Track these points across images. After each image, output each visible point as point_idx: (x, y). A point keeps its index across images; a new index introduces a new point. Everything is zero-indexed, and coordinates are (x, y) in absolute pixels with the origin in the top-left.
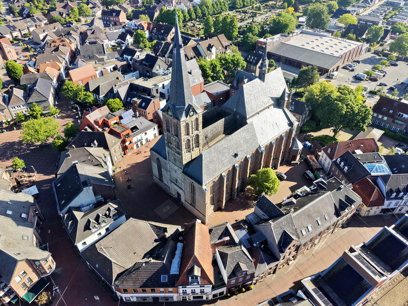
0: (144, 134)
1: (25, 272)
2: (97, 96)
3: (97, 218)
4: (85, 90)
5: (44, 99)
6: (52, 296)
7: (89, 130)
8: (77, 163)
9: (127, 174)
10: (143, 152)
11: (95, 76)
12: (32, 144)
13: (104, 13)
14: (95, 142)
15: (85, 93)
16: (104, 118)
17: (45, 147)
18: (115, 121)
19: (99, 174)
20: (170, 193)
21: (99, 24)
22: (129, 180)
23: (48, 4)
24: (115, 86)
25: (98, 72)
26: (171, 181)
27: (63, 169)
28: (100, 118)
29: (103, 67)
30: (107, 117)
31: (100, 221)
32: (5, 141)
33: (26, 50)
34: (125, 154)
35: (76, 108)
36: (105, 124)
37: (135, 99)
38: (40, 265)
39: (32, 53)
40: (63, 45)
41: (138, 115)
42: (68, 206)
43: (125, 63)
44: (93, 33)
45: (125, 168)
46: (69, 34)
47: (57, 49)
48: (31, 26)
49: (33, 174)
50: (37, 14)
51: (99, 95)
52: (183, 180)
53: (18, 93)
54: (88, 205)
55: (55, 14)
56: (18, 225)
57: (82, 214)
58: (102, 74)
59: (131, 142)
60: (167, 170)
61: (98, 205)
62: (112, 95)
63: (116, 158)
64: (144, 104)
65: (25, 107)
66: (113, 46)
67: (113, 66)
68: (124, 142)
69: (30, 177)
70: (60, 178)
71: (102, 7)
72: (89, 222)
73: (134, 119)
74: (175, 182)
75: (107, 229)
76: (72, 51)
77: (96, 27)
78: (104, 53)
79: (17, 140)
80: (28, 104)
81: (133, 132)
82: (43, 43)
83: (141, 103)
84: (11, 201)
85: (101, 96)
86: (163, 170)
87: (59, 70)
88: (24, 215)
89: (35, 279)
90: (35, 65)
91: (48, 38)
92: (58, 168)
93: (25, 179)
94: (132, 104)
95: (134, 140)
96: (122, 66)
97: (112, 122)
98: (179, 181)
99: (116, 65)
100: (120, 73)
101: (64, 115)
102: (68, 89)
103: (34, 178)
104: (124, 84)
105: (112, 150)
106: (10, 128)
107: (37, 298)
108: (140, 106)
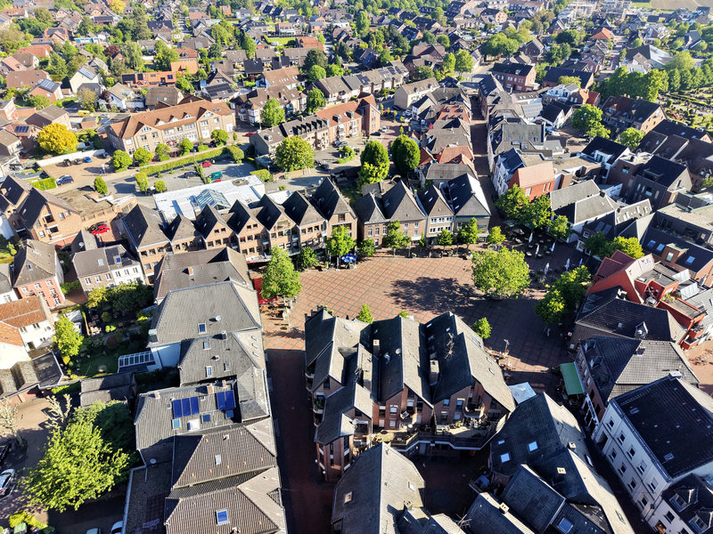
5: (483, 213)
11: (552, 183)
14: (644, 326)
16: (653, 280)
18: (672, 290)
25: (556, 177)
28: (646, 279)
30: (657, 278)
37: (672, 245)
40: (462, 118)
46: (458, 99)
48: (387, 79)
49: (504, 354)
55: (419, 64)
58: (560, 181)
62: (608, 226)
64: (691, 259)
67: (578, 168)
71: (480, 57)
77: (501, 92)
78: (542, 141)
80: (457, 217)
82: (417, 109)
83: (685, 256)
87: (471, 161)
91: (430, 102)
94: (658, 254)
97: (667, 291)
99: (582, 168)
100: (593, 183)
106: (424, 253)
108: (681, 261)
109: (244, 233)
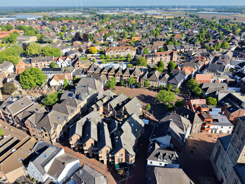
0: (221, 127)
1: (122, 154)
2: (204, 92)
3: (164, 155)
4: (199, 87)
5: (176, 83)
6: (124, 175)
7: (188, 108)
8: (172, 121)
9: (196, 143)
10: (213, 137)
11: (209, 82)
12: (158, 101)
13: (237, 49)
14: (188, 116)
15: (198, 88)
16: (200, 106)
17: (163, 105)
18: (206, 110)
19: (179, 133)
20: (217, 175)
21: (230, 54)
22: (194, 148)
23: (206, 39)
24: (219, 91)
25: (212, 80)
26: (221, 167)
27: (164, 120)
28: (198, 105)
29: (218, 78)
30: (202, 106)
31: (165, 157)
32: (149, 95)
33: (183, 58)
34: (201, 132)
35: (189, 94)
36: (199, 109)
37: (227, 104)
38: (129, 156)
39: (184, 60)
40: (202, 61)
41: (223, 113)
42: (155, 139)
43: (234, 80)
44: (223, 58)
45: (196, 139)
46: (208, 56)
47: (197, 62)
48: (191, 48)
49: (151, 115)
50: (198, 43)
51: (206, 92)
52: (231, 172)
53: (167, 76)
54: (164, 145)
55: (207, 45)
56: (132, 132)
57: (159, 147)
58: (214, 81)
59: (208, 127)
60: (222, 158)
61: (169, 148)
62: (214, 95)
63: (194, 131)
64: (232, 109)
65: (166, 84)
66: (232, 68)
67: (224, 79)
68: (204, 124)
69: (149, 115)
70: (160, 123)
71: (237, 46)
72: (159, 153)
73: (219, 115)
74: (224, 170)
75: (166, 165)
76: (205, 64)
77: (227, 56)
78: (223, 71)
79: (154, 96)
80: (168, 83)
81: (213, 122)
82: (192, 57)
83: (230, 108)
84: (136, 120)
85: (206, 93)
86: (219, 156)
87: (192, 72)
88: (136, 130)
89: (124, 161)
90: (182, 66)
91: (196, 55)
92: (162, 118)
93: (147, 115)
94: (223, 106)
95: (212, 127)
96: (230, 82)
97: (204, 110)
98: (227, 171)
99: (227, 80)
100: (227, 85)
101: (181, 94)
102: (191, 83)
103: (150, 117)
104: (225, 92)
105: (194, 125)
106: (154, 90)
107: (119, 170)
108: (229, 109)
109: (110, 73)
